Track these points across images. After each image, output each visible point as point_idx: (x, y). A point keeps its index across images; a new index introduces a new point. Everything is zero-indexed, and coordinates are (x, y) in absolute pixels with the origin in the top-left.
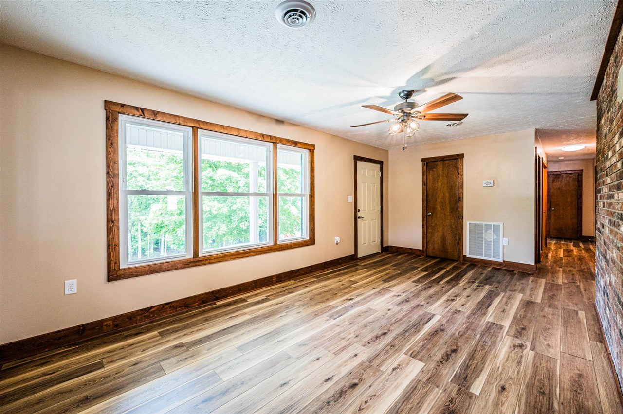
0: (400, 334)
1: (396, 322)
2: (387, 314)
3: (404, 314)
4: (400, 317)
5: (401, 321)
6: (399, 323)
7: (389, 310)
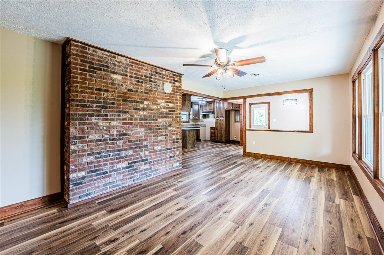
0: (228, 184)
1: (230, 189)
2: (235, 193)
3: (224, 194)
4: (227, 192)
5: (227, 189)
6: (228, 189)
7: (234, 196)
